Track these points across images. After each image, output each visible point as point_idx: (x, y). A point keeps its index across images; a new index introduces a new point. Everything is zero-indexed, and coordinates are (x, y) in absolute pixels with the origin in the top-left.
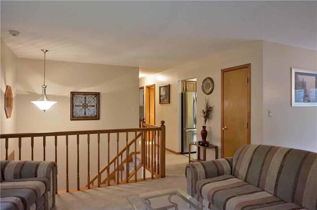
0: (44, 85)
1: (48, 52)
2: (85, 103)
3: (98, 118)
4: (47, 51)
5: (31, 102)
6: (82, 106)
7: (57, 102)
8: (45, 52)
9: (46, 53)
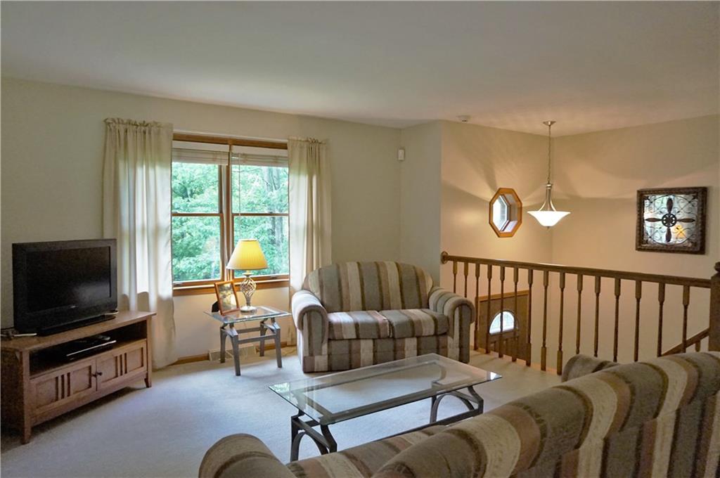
0: (549, 183)
1: (555, 124)
2: (670, 214)
3: (698, 248)
4: (552, 123)
5: (529, 212)
6: (662, 220)
7: (569, 213)
8: (550, 126)
9: (552, 126)
